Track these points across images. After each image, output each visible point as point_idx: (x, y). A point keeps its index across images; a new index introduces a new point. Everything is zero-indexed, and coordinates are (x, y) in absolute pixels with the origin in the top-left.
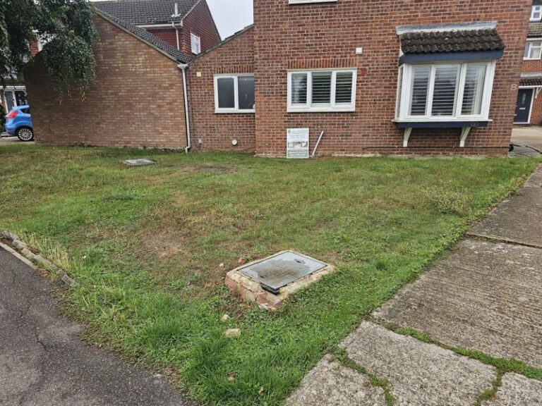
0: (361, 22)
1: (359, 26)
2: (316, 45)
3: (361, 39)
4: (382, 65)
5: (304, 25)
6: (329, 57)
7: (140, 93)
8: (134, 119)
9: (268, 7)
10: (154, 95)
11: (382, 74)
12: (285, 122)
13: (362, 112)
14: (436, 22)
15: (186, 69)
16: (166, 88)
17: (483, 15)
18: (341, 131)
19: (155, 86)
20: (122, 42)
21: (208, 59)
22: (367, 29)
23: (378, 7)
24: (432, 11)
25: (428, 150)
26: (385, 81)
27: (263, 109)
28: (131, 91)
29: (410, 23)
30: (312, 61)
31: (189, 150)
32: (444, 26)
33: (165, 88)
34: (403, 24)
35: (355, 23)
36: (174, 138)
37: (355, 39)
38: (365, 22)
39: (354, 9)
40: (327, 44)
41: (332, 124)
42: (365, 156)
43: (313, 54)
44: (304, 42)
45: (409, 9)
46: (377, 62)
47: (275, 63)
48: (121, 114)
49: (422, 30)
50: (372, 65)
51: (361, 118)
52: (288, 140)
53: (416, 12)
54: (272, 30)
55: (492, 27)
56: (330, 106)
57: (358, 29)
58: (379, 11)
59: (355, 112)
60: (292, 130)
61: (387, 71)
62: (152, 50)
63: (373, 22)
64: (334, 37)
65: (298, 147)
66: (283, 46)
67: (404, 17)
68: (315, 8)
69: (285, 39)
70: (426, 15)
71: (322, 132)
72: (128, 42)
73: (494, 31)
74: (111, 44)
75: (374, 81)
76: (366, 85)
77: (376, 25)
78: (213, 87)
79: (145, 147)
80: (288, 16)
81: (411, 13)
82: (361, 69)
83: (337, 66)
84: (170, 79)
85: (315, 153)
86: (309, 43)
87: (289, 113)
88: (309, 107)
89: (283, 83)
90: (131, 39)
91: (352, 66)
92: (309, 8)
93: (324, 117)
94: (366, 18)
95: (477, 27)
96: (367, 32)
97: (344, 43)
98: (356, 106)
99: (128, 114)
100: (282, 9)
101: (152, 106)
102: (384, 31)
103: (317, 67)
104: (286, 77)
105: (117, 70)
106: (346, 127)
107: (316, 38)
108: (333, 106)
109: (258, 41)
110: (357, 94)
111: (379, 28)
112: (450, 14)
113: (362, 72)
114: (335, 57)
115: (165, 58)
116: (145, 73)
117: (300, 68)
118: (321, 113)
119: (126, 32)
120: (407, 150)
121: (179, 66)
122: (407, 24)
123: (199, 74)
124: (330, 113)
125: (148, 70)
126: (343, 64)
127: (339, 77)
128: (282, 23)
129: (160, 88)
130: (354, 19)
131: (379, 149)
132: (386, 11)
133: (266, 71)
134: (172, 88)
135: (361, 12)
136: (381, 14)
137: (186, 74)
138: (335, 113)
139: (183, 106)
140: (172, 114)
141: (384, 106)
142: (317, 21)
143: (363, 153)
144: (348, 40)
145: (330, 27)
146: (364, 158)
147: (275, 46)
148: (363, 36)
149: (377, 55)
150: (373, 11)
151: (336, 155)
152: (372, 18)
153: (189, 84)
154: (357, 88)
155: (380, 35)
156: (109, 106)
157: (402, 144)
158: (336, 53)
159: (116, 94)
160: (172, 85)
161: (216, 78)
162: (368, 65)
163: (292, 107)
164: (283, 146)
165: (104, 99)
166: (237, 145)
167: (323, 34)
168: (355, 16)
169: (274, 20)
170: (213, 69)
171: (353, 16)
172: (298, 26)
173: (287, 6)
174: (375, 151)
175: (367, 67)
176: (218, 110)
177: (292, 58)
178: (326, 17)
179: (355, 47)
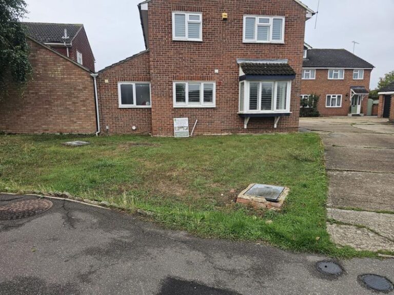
0: (217, 55)
1: (216, 57)
2: (191, 66)
3: (217, 65)
4: (230, 80)
5: (183, 54)
6: (199, 74)
7: (58, 93)
8: (52, 112)
9: (159, 41)
11: (230, 86)
12: (172, 114)
13: (220, 108)
14: (258, 58)
15: (97, 77)
17: (281, 56)
18: (208, 119)
19: (71, 88)
20: (42, 55)
21: (113, 71)
22: (221, 59)
23: (226, 47)
24: (255, 52)
25: (258, 130)
26: (232, 90)
27: (157, 105)
28: (51, 91)
29: (244, 57)
30: (188, 76)
31: (98, 134)
33: (79, 90)
34: (240, 57)
35: (213, 55)
37: (214, 65)
38: (219, 55)
39: (212, 47)
40: (197, 66)
41: (202, 115)
42: (223, 134)
43: (189, 72)
44: (183, 64)
46: (227, 78)
47: (164, 76)
48: (40, 108)
49: (251, 62)
50: (225, 80)
51: (220, 112)
52: (175, 126)
53: (247, 51)
54: (162, 55)
55: (286, 63)
56: (200, 104)
57: (215, 59)
58: (226, 49)
59: (216, 108)
60: (177, 119)
61: (233, 84)
62: (68, 63)
63: (224, 55)
64: (202, 62)
65: (181, 130)
66: (170, 66)
67: (241, 54)
68: (189, 44)
69: (171, 62)
70: (252, 54)
71: (197, 120)
72: (48, 56)
73: (287, 64)
75: (226, 89)
76: (221, 92)
77: (226, 57)
78: (117, 90)
79: (61, 133)
80: (172, 47)
81: (244, 51)
82: (218, 82)
83: (204, 80)
84: (83, 83)
85: (193, 134)
86: (187, 65)
87: (175, 108)
88: (187, 104)
89: (170, 89)
90: (51, 54)
91: (213, 80)
92: (185, 44)
93: (197, 111)
94: (220, 53)
95: (279, 62)
96: (221, 61)
97: (207, 66)
98: (216, 104)
99: (47, 109)
100: (169, 43)
101: (68, 103)
102: (230, 61)
103: (192, 80)
104: (172, 85)
105: (38, 76)
106: (211, 117)
107: (190, 62)
108: (202, 104)
109: (153, 61)
110: (216, 97)
111: (227, 59)
112: (264, 54)
113: (219, 84)
114: (202, 74)
115: (80, 69)
116: (63, 79)
117: (181, 80)
118: (195, 108)
119: (47, 49)
120: (246, 130)
121: (91, 75)
122: (242, 57)
123: (107, 81)
124: (201, 108)
125: (65, 76)
126: (208, 79)
127: (205, 86)
128: (169, 52)
129: (75, 90)
130: (213, 53)
131: (231, 130)
132: (230, 49)
133: (159, 81)
134: (85, 90)
135: (217, 49)
136: (228, 51)
137: (97, 81)
138: (204, 108)
139: (94, 103)
140: (85, 108)
141: (232, 105)
142: (191, 52)
143: (222, 133)
144: (210, 65)
145: (199, 56)
146: (222, 136)
147: (164, 66)
148: (218, 63)
149: (227, 74)
150: (223, 49)
151: (205, 134)
152: (223, 53)
153: (99, 87)
154: (216, 93)
155: (228, 63)
156: (30, 103)
157: (244, 127)
158: (203, 72)
159: (36, 93)
160: (85, 88)
161: (119, 84)
163: (176, 105)
164: (171, 129)
166: (136, 130)
167: (195, 60)
168: (214, 51)
169: (163, 49)
170: (117, 78)
171: (212, 51)
172: (179, 54)
173: (171, 41)
174: (228, 131)
175: (222, 81)
176: (121, 106)
177: (175, 74)
178: (196, 50)
179: (214, 69)
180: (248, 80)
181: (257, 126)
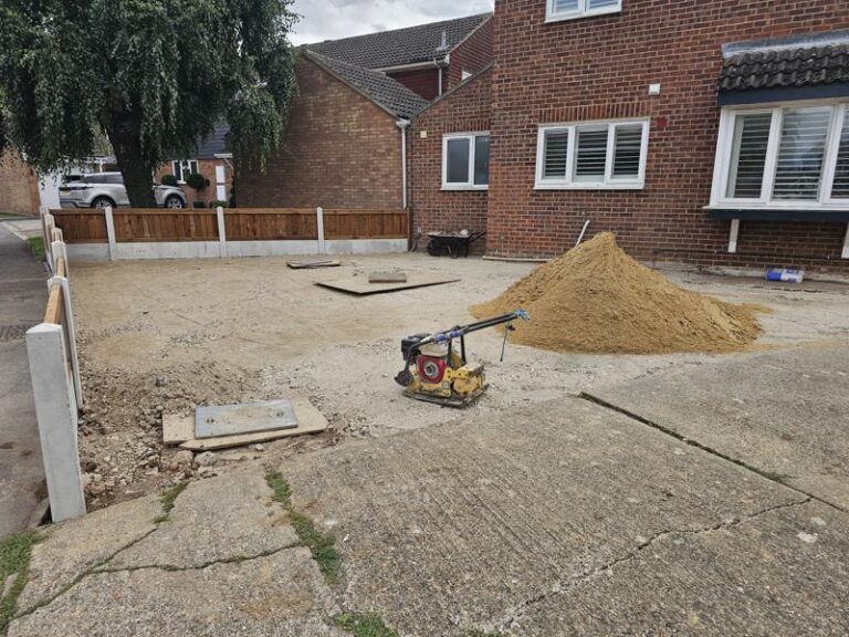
0: (660, 42)
1: (656, 48)
2: (584, 83)
3: (659, 70)
4: (693, 111)
5: (568, 54)
6: (605, 101)
7: (352, 162)
8: (342, 197)
9: (514, 30)
10: (367, 165)
11: (693, 128)
12: (530, 204)
13: (655, 191)
14: (802, 31)
15: (408, 127)
16: (382, 155)
18: (619, 221)
19: (369, 152)
21: (436, 112)
22: (671, 52)
23: (692, 15)
24: (792, 13)
25: (777, 261)
26: (699, 138)
27: (499, 184)
28: (341, 159)
29: (749, 37)
30: (576, 109)
32: (815, 38)
34: (736, 39)
35: (649, 44)
37: (649, 71)
38: (667, 41)
39: (648, 22)
40: (602, 81)
41: (605, 210)
43: (578, 98)
44: (565, 80)
45: (748, 13)
46: (685, 106)
47: (520, 115)
48: (328, 190)
50: (677, 112)
51: (654, 201)
53: (762, 17)
54: (519, 65)
56: (602, 180)
57: (654, 54)
58: (691, 21)
59: (645, 191)
61: (704, 121)
63: (681, 40)
64: (615, 69)
66: (533, 88)
67: (739, 27)
68: (586, 25)
69: (538, 77)
70: (781, 21)
71: (588, 222)
72: (341, 94)
74: (323, 97)
75: (679, 138)
76: (664, 145)
77: (687, 45)
78: (441, 152)
80: (543, 41)
81: (752, 18)
82: (658, 119)
83: (617, 117)
84: (387, 142)
86: (574, 81)
87: (537, 191)
88: (569, 180)
89: (531, 145)
90: (345, 89)
91: (642, 115)
92: (576, 27)
93: (592, 198)
94: (670, 35)
96: (670, 58)
97: (629, 79)
98: (646, 181)
99: (336, 190)
100: (535, 32)
101: (364, 180)
102: (699, 55)
103: (585, 119)
104: (536, 135)
105: (327, 131)
106: (627, 215)
107: (585, 72)
108: (608, 181)
109: (498, 82)
110: (648, 161)
111: (693, 50)
112: (829, 15)
113: (658, 125)
114: (614, 101)
116: (359, 134)
117: (557, 120)
118: (588, 191)
120: (735, 259)
121: (398, 123)
122: (742, 38)
123: (423, 134)
124: (602, 191)
125: (363, 130)
126: (627, 111)
127: (620, 133)
128: (534, 53)
130: (648, 38)
131: (685, 254)
132: (704, 19)
133: (508, 128)
134: (389, 156)
135: (661, 25)
136: (695, 26)
137: (406, 135)
138: (610, 191)
140: (387, 190)
141: (694, 181)
142: (588, 46)
143: (656, 259)
144: (639, 72)
145: (608, 54)
147: (522, 89)
148: (662, 64)
149: (686, 95)
150: (681, 23)
152: (679, 34)
153: (410, 148)
154: (649, 151)
155: (693, 61)
156: (316, 180)
157: (727, 248)
158: (616, 95)
159: (324, 163)
160: (389, 150)
161: (446, 139)
162: (670, 112)
163: (543, 182)
165: (312, 170)
167: (597, 66)
168: (651, 32)
169: (523, 49)
170: (442, 126)
171: (646, 33)
172: (558, 55)
173: (542, 26)
174: (676, 256)
175: (668, 116)
176: (446, 185)
177: (546, 106)
178: (602, 39)
179: (649, 82)
180: (729, 107)
181: (776, 248)
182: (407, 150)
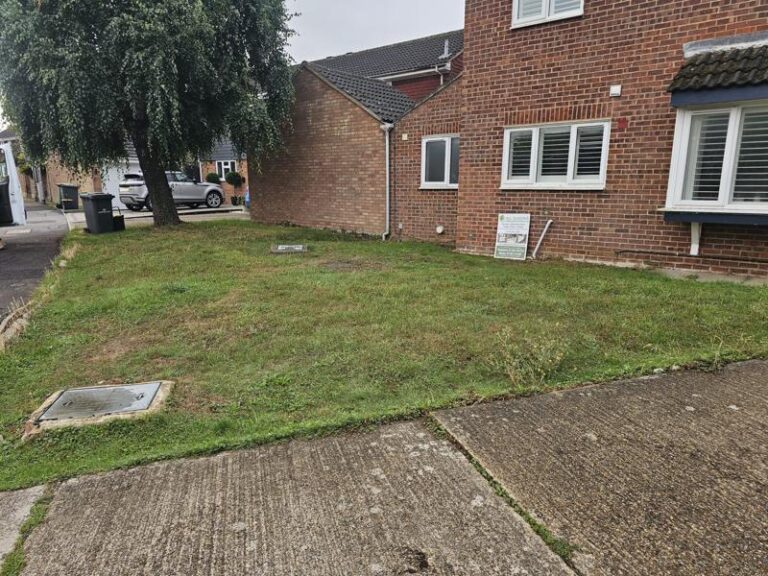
0: (621, 44)
1: (617, 50)
2: (547, 86)
3: (620, 71)
4: (654, 111)
5: (532, 58)
6: (567, 103)
7: (343, 163)
9: (482, 37)
10: (356, 165)
11: (655, 128)
12: (497, 203)
13: (616, 191)
15: (391, 131)
16: (369, 156)
18: (581, 221)
19: (358, 153)
21: (416, 116)
22: (632, 53)
23: (652, 16)
24: (756, 10)
25: (742, 265)
26: (660, 139)
27: (468, 184)
28: (335, 160)
29: (712, 36)
30: (540, 112)
31: (387, 236)
34: (698, 38)
35: (610, 46)
36: (373, 220)
37: (610, 73)
38: (628, 43)
39: (609, 24)
40: (564, 84)
41: (567, 210)
42: (620, 264)
43: (542, 101)
44: (530, 83)
46: (646, 107)
47: (488, 118)
48: (323, 188)
49: (734, 46)
50: (638, 113)
51: (615, 202)
52: (499, 231)
53: (725, 15)
54: (487, 70)
56: (565, 181)
57: (615, 56)
58: (652, 22)
59: (606, 191)
60: (506, 215)
61: (665, 122)
62: (357, 109)
63: (642, 41)
64: (576, 72)
65: (511, 242)
66: (499, 92)
67: (701, 25)
68: (549, 30)
69: (504, 82)
70: (745, 18)
71: (550, 221)
74: (320, 103)
75: (640, 139)
76: (625, 146)
77: (648, 46)
78: (420, 153)
79: (343, 230)
80: (509, 47)
81: (714, 16)
82: (619, 120)
83: (579, 118)
84: (374, 144)
85: (537, 254)
86: (538, 84)
87: (503, 190)
88: (533, 181)
89: (498, 147)
91: (604, 116)
92: (540, 32)
93: (555, 198)
94: (630, 37)
96: (631, 59)
97: (590, 81)
98: (607, 182)
99: (330, 188)
100: (502, 38)
101: (354, 179)
102: (661, 55)
103: (548, 121)
104: (502, 137)
106: (588, 215)
107: (547, 76)
108: (570, 181)
109: (467, 87)
110: (609, 162)
111: (653, 51)
113: (620, 126)
114: (576, 103)
115: (370, 118)
116: (350, 137)
117: (522, 122)
118: (551, 191)
120: (698, 262)
122: (706, 37)
123: (405, 137)
124: (564, 191)
125: (352, 133)
126: (589, 114)
127: (583, 135)
128: (501, 58)
130: (610, 40)
131: (646, 256)
132: (665, 19)
133: (475, 130)
134: (375, 157)
135: (622, 27)
136: (657, 27)
138: (572, 191)
140: (373, 189)
141: (656, 182)
142: (552, 50)
143: (617, 260)
144: (599, 74)
145: (570, 57)
146: (617, 269)
147: (489, 93)
148: (623, 66)
149: (647, 96)
150: (642, 24)
151: (571, 259)
152: (641, 35)
153: (393, 150)
154: (611, 152)
155: (655, 61)
156: (313, 179)
157: (689, 250)
158: (578, 98)
159: (320, 164)
160: (375, 152)
161: (424, 141)
162: (631, 113)
163: (508, 182)
164: (491, 240)
165: (310, 170)
166: (443, 233)
167: (559, 69)
168: (612, 34)
169: (490, 55)
170: (421, 129)
171: (607, 35)
172: (523, 60)
173: (508, 32)
174: (637, 257)
175: (628, 117)
176: (425, 185)
177: (511, 109)
178: (564, 43)
179: (609, 84)
180: (686, 108)
181: (741, 252)
182: (390, 151)
